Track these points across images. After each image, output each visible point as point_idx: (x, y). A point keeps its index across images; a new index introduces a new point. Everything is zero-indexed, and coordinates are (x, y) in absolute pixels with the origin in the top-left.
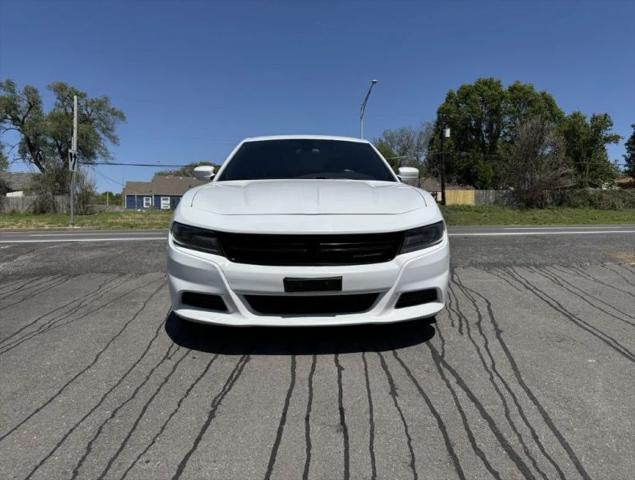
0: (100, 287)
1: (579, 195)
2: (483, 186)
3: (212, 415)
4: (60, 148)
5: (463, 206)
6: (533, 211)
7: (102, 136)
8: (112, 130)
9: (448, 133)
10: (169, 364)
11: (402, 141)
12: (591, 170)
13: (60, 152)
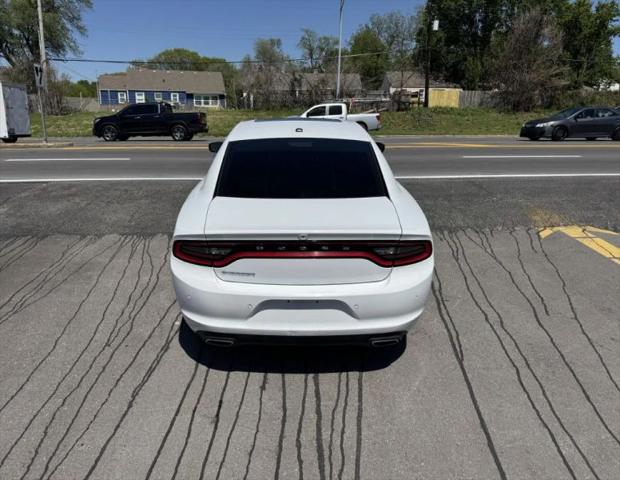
1: (571, 97)
2: (468, 86)
3: (130, 405)
4: (27, 40)
6: (519, 115)
7: (69, 26)
9: (436, 25)
11: (390, 28)
13: (27, 43)
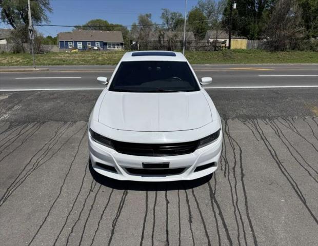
0: (56, 133)
1: (306, 43)
2: (251, 38)
3: (113, 233)
4: (22, 15)
5: (240, 49)
7: (43, 8)
8: (48, 4)
9: (235, 6)
10: (93, 194)
11: (208, 8)
12: (315, 28)
13: (22, 17)
